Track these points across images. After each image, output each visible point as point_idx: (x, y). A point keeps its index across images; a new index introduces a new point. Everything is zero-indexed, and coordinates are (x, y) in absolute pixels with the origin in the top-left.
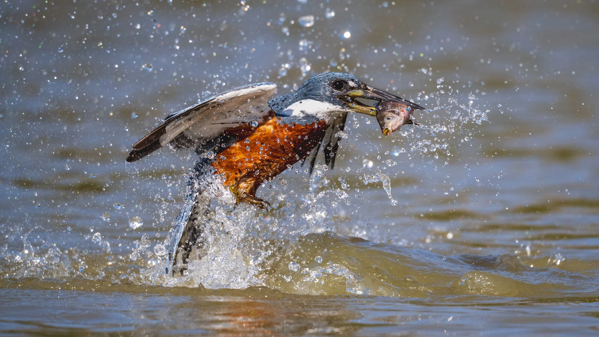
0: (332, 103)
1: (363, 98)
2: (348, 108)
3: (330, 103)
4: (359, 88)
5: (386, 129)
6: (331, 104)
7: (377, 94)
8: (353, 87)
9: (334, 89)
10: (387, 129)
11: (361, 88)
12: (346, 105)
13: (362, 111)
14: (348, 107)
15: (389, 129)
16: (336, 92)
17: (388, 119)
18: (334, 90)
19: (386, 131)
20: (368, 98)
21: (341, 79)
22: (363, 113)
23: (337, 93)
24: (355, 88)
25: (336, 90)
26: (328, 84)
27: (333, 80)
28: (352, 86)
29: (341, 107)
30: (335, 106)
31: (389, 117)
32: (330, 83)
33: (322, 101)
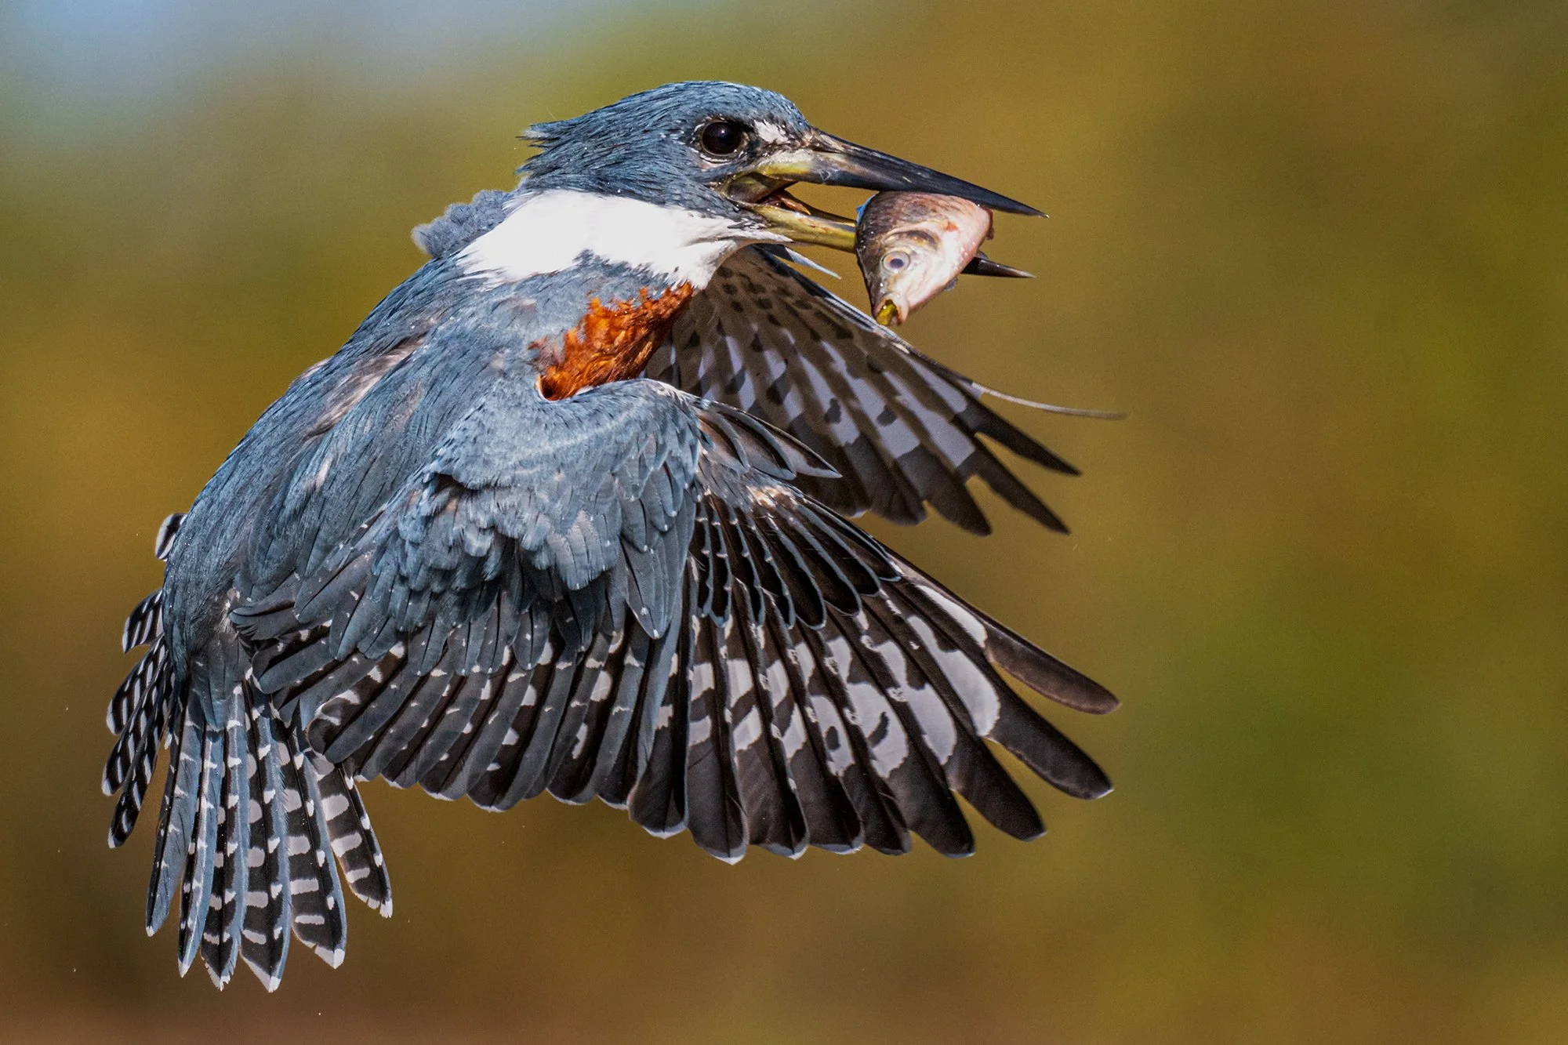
1: (813, 181)
2: (757, 226)
6: (695, 213)
7: (862, 164)
8: (774, 143)
10: (890, 302)
13: (812, 233)
14: (758, 221)
15: (897, 301)
16: (713, 164)
17: (897, 263)
18: (706, 159)
20: (830, 182)
21: (729, 113)
22: (815, 243)
27: (699, 122)
31: (897, 257)
32: (688, 132)
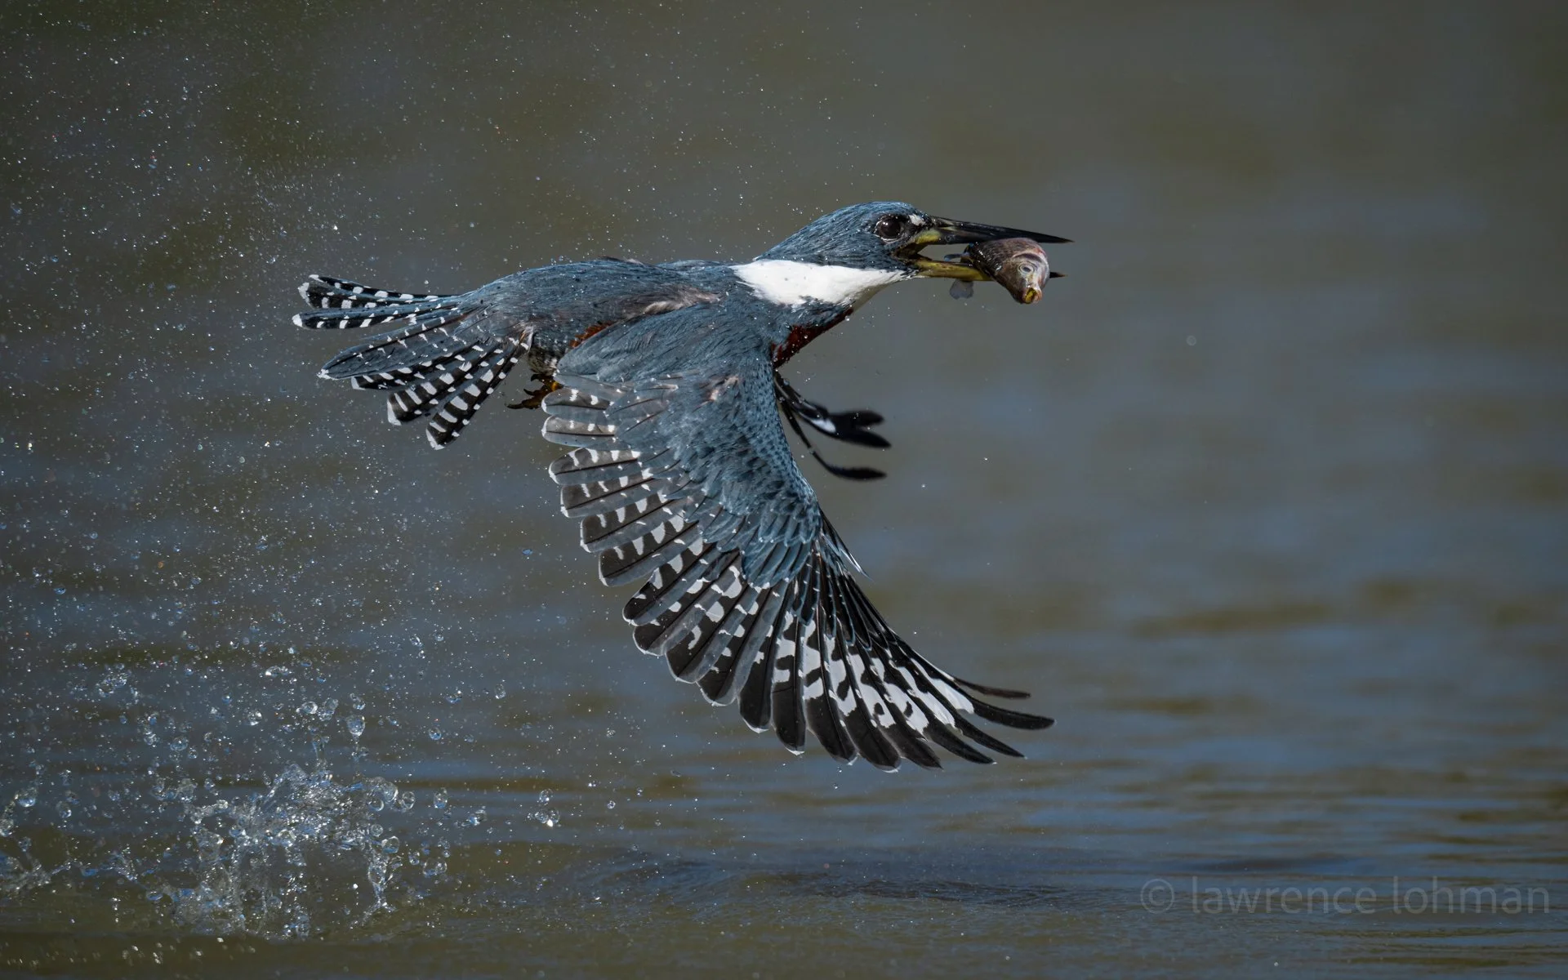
0: (885, 268)
3: (881, 268)
4: (928, 224)
5: (1029, 291)
9: (885, 238)
11: (933, 224)
12: (912, 266)
19: (1031, 294)
23: (891, 245)
24: (924, 226)
25: (888, 238)
26: (869, 231)
28: (917, 224)
29: (902, 272)
30: (891, 274)
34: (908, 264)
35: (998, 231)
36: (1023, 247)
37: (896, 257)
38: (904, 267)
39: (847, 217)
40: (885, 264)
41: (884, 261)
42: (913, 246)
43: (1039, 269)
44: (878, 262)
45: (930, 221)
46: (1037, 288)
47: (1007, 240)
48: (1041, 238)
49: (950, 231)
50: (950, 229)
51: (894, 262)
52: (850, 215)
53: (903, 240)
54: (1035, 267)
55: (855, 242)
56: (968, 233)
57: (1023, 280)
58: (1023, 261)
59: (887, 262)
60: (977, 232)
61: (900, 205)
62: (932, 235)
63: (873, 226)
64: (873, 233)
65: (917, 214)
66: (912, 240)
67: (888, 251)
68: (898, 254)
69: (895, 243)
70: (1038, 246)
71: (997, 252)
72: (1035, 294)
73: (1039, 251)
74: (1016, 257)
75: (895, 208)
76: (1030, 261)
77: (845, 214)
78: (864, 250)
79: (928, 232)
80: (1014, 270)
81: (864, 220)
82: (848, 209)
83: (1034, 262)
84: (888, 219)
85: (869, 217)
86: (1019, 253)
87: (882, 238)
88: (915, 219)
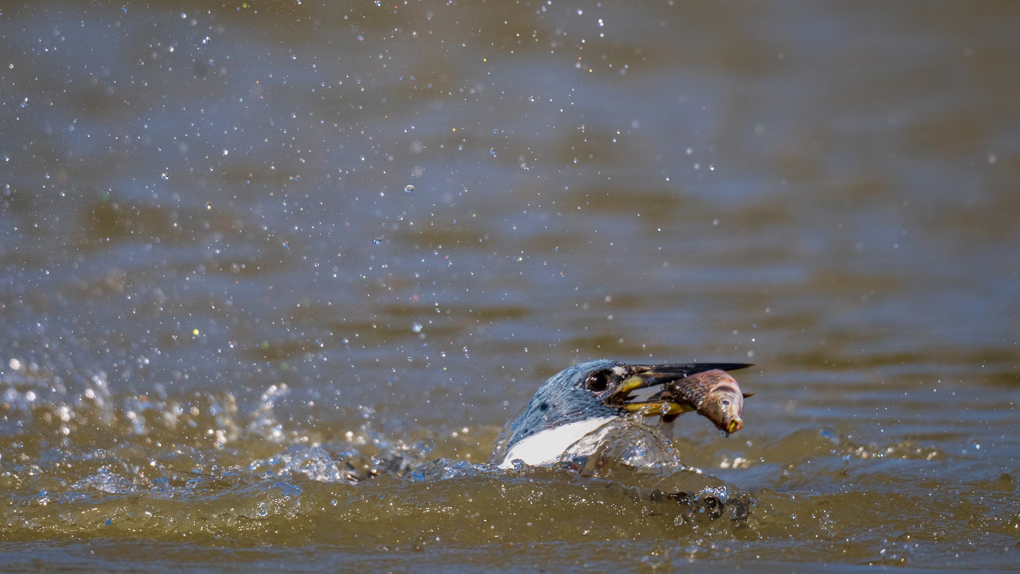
0: (602, 416)
3: (599, 417)
4: (630, 373)
7: (662, 372)
8: (623, 375)
9: (596, 391)
10: (733, 421)
11: (634, 372)
12: (623, 410)
14: (627, 413)
15: (736, 420)
16: (600, 395)
17: (726, 403)
18: (596, 393)
19: (733, 425)
21: (598, 370)
23: (602, 396)
24: (627, 375)
25: (598, 391)
26: (581, 387)
27: (587, 378)
28: (621, 375)
29: (616, 417)
31: (725, 400)
33: (585, 419)
34: (620, 410)
35: (690, 368)
36: (715, 379)
37: (608, 406)
38: (616, 413)
39: (559, 381)
40: (601, 413)
41: (599, 410)
42: (620, 394)
43: (736, 400)
44: (595, 412)
45: (630, 370)
46: (738, 419)
47: (701, 374)
48: (728, 367)
49: (650, 375)
50: (648, 373)
51: (608, 410)
52: (561, 379)
53: (612, 390)
54: (732, 398)
55: (571, 400)
56: (665, 374)
57: (725, 414)
58: (721, 394)
59: (603, 410)
60: (673, 372)
61: (603, 362)
62: (635, 381)
63: (584, 383)
64: (584, 389)
65: (619, 366)
66: (619, 389)
67: (600, 401)
68: (609, 403)
69: (605, 394)
70: (727, 376)
71: (696, 388)
72: (736, 424)
73: (731, 381)
74: (714, 391)
75: (599, 365)
76: (727, 393)
77: (558, 379)
78: (582, 404)
79: (631, 380)
80: (714, 404)
81: (576, 379)
82: (559, 375)
83: (730, 394)
84: (596, 375)
85: (578, 376)
86: (715, 388)
87: (593, 392)
88: (618, 371)
